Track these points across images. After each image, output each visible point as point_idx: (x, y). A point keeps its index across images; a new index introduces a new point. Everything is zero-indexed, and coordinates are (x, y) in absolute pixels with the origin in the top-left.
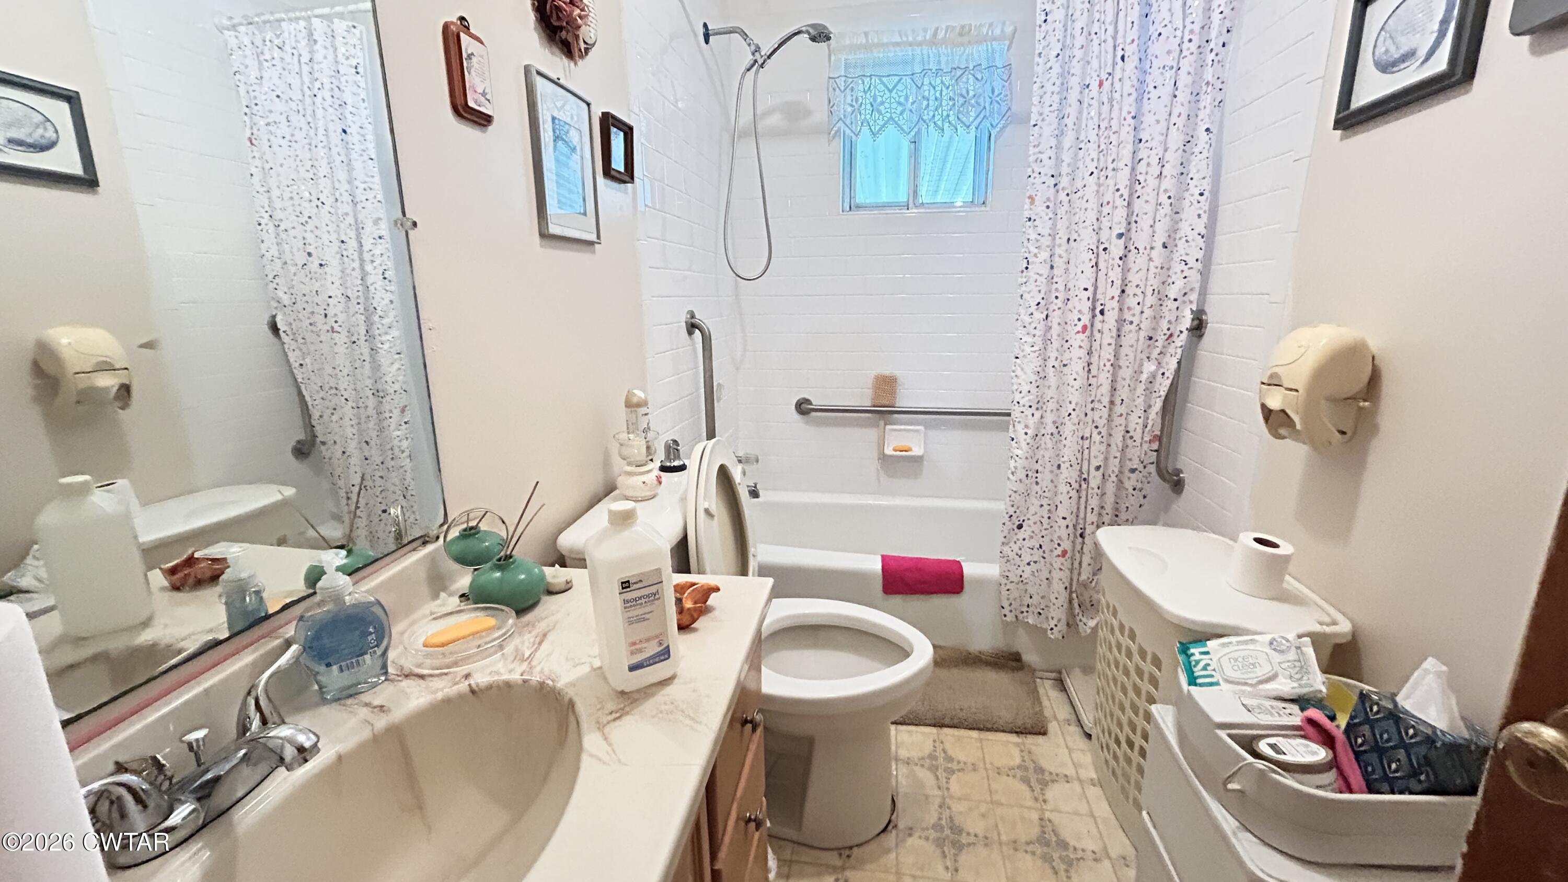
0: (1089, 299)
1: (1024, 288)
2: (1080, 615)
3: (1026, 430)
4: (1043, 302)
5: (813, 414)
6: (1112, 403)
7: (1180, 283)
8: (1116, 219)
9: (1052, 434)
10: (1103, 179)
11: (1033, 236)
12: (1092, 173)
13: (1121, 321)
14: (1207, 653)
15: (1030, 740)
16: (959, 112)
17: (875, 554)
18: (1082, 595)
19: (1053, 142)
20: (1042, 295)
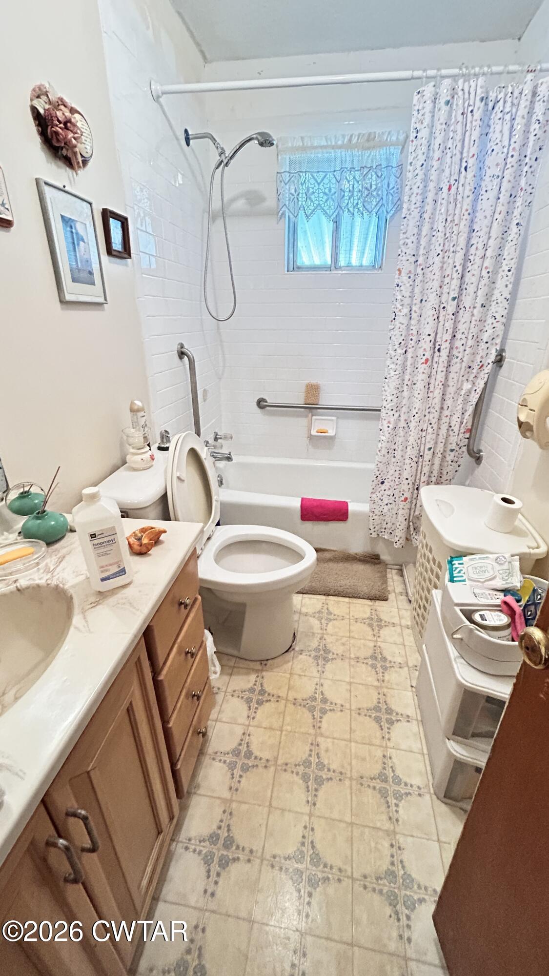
0: (431, 341)
1: (392, 332)
2: (414, 534)
3: (389, 425)
4: (403, 342)
5: (268, 408)
6: (442, 408)
7: (490, 331)
8: (453, 287)
9: (404, 427)
10: (446, 258)
11: (399, 297)
12: (439, 254)
13: (450, 356)
14: (462, 564)
15: (378, 603)
16: (364, 201)
17: (297, 497)
18: (416, 523)
19: (416, 231)
20: (403, 337)
